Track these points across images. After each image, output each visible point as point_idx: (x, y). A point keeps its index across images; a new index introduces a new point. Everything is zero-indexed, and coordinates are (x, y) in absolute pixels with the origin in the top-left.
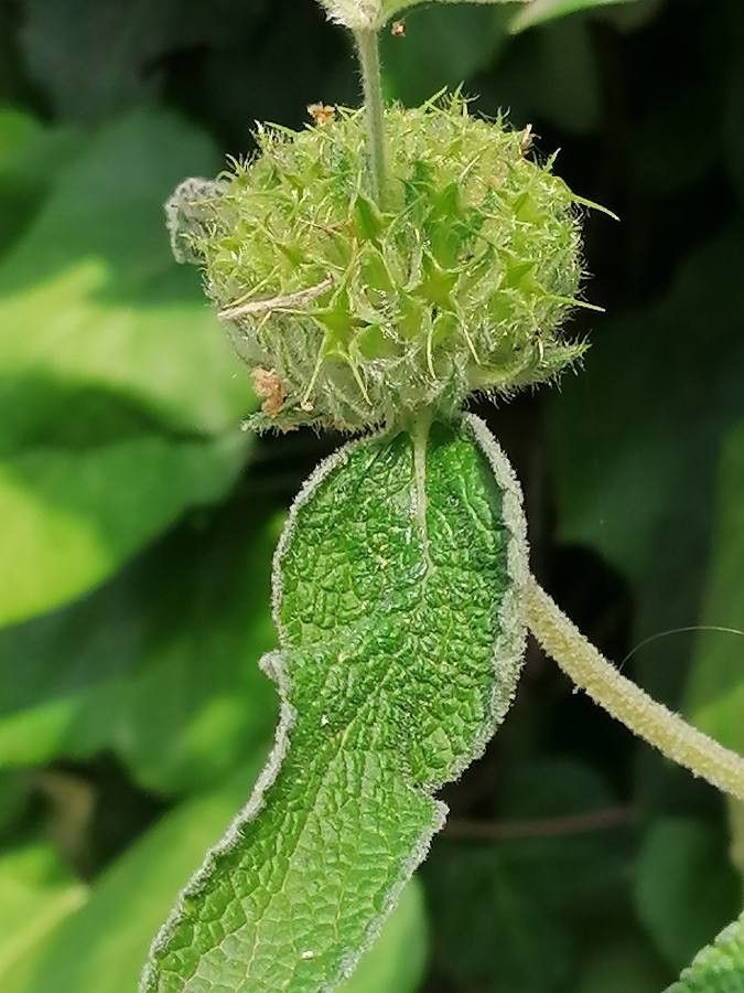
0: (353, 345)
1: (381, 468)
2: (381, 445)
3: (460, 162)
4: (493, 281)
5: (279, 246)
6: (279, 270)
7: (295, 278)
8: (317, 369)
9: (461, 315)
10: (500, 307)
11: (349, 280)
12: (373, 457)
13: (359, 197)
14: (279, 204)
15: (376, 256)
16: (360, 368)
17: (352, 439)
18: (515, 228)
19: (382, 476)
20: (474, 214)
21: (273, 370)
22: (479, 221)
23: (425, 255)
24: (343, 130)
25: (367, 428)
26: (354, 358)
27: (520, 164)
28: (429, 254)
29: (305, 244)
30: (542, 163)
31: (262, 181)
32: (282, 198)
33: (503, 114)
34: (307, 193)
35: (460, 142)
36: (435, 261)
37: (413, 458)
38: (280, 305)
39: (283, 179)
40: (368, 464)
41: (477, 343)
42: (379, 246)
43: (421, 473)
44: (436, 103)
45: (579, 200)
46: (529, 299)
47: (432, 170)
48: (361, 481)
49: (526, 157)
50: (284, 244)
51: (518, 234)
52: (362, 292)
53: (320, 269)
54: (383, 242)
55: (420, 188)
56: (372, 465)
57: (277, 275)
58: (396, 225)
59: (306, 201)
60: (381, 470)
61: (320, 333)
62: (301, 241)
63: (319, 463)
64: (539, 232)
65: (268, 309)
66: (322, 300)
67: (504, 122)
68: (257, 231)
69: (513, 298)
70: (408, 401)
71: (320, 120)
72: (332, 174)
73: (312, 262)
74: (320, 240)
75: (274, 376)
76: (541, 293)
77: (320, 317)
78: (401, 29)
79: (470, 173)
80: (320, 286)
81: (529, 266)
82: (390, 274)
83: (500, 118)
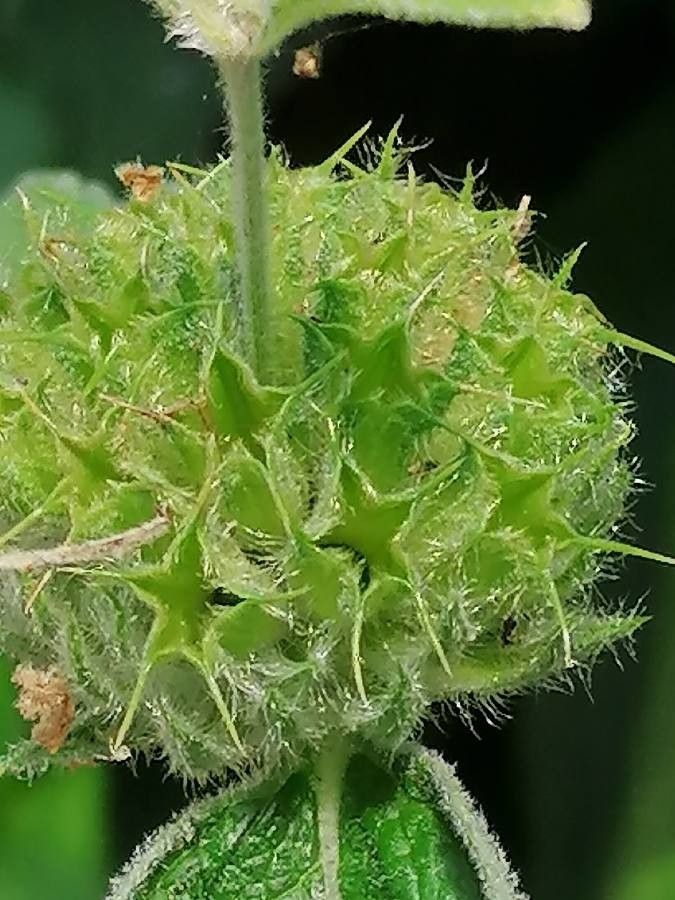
0: (210, 637)
1: (256, 847)
2: (256, 803)
3: (406, 279)
4: (474, 513)
5: (66, 442)
6: (67, 490)
7: (97, 506)
8: (141, 683)
9: (414, 582)
10: (487, 563)
11: (202, 514)
12: (241, 827)
13: (219, 354)
14: (66, 358)
15: (252, 469)
16: (223, 682)
17: (201, 794)
18: (512, 409)
19: (258, 860)
20: (436, 385)
21: (53, 669)
22: (445, 397)
23: (346, 470)
24: (181, 208)
25: (230, 771)
26: (212, 661)
27: (514, 276)
28: (353, 464)
29: (117, 440)
30: (551, 270)
31: (31, 310)
32: (70, 347)
33: (475, 173)
34: (119, 341)
35: (405, 239)
36: (365, 480)
37: (316, 824)
38: (70, 560)
39: (72, 310)
40: (232, 838)
41: (446, 632)
42: (259, 452)
43: (330, 853)
44: (351, 156)
45: (622, 340)
46: (539, 545)
47: (355, 297)
48: (219, 871)
49: (523, 260)
50: (76, 438)
51: (516, 420)
52: (225, 534)
53: (147, 494)
54: (268, 442)
55: (332, 335)
56: (239, 841)
57: (64, 499)
58: (290, 409)
59: (117, 356)
60: (256, 850)
61: (145, 615)
62: (109, 435)
63: (141, 840)
64: (555, 414)
65: (47, 566)
66: (151, 552)
67: (476, 187)
68: (24, 409)
69: (512, 545)
70: (310, 732)
71: (137, 190)
72: (167, 307)
73: (130, 479)
74: (145, 432)
75: (56, 680)
76: (562, 534)
77: (145, 584)
78: (310, 65)
79: (426, 304)
80: (147, 526)
81: (539, 481)
82: (279, 503)
83: (469, 180)
